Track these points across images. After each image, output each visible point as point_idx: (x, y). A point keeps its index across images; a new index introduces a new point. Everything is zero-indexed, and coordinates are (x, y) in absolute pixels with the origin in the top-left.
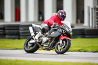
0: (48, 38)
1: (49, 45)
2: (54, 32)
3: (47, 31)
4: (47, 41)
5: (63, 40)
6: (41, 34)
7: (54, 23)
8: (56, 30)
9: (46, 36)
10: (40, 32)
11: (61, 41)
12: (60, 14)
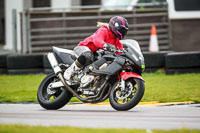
0: (93, 77)
1: (95, 92)
2: (105, 65)
3: (91, 62)
4: (91, 84)
5: (126, 81)
6: (77, 68)
7: (106, 45)
9: (89, 73)
10: (74, 64)
11: (123, 82)
12: (117, 25)
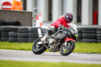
0: (54, 40)
1: (55, 47)
2: (59, 34)
3: (54, 33)
4: (53, 43)
5: (68, 42)
6: (48, 36)
7: (60, 25)
8: (62, 32)
9: (53, 38)
11: (66, 43)
12: (67, 16)
